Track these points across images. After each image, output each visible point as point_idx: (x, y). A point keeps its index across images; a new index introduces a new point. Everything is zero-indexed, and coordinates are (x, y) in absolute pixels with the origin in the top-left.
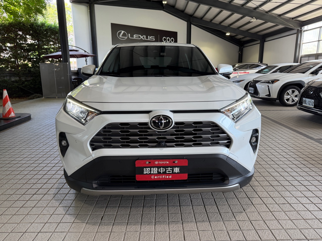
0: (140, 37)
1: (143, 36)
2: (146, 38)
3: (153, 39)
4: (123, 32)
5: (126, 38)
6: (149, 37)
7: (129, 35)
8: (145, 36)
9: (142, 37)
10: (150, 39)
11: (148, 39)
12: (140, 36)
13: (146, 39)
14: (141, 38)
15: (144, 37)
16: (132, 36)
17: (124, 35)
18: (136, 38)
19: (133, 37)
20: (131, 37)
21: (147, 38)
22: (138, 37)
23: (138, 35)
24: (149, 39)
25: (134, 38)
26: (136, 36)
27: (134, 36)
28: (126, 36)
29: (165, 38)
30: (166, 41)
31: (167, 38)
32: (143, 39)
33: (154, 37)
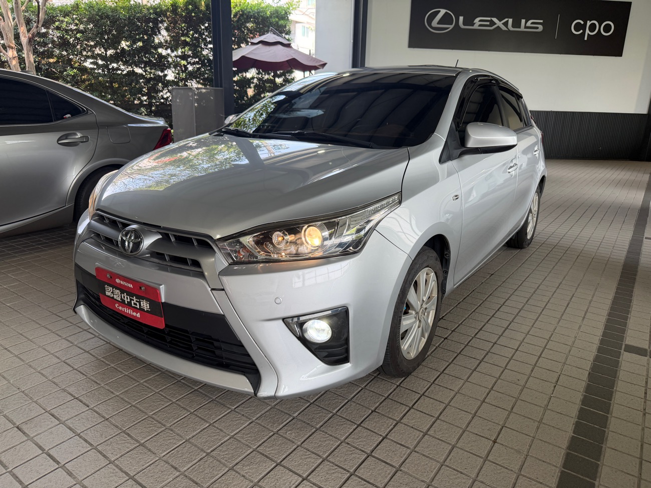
0: (493, 23)
1: (506, 20)
2: (513, 26)
4: (443, 12)
5: (451, 27)
6: (523, 21)
7: (461, 18)
8: (510, 21)
9: (499, 23)
10: (526, 27)
11: (520, 27)
12: (495, 20)
13: (511, 29)
14: (498, 27)
16: (469, 21)
17: (446, 19)
18: (480, 25)
19: (473, 24)
20: (464, 24)
21: (517, 24)
22: (488, 23)
23: (489, 19)
24: (522, 29)
25: (476, 27)
26: (480, 21)
27: (477, 20)
28: (452, 24)
29: (582, 23)
30: (581, 31)
31: (589, 23)
32: (504, 28)
33: (542, 21)
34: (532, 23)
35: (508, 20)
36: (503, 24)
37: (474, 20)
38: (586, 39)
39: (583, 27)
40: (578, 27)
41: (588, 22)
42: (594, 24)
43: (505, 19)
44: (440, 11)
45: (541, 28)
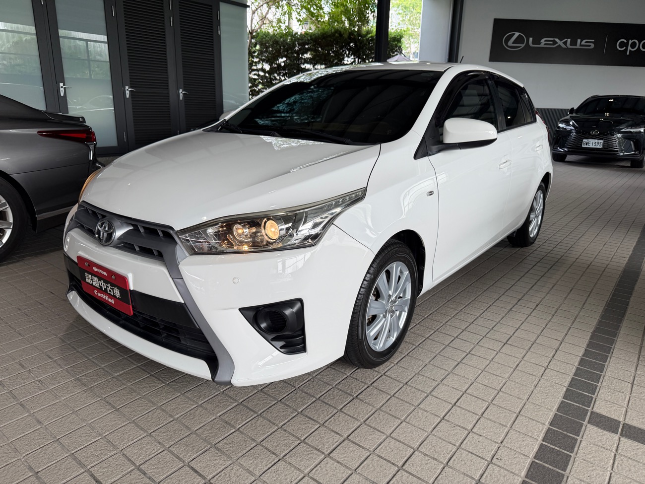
0: (555, 42)
1: (566, 40)
2: (571, 45)
3: (590, 46)
4: (517, 34)
5: (523, 46)
6: (579, 41)
7: (531, 39)
8: (569, 40)
9: (560, 42)
10: (581, 45)
11: (576, 46)
12: (557, 40)
13: (569, 46)
14: (559, 45)
15: (565, 43)
16: (537, 41)
17: (519, 40)
18: (545, 44)
19: (540, 44)
20: (533, 44)
21: (574, 43)
22: (552, 43)
23: (553, 39)
24: (578, 46)
25: (542, 45)
26: (546, 41)
27: (543, 41)
28: (523, 43)
29: (625, 41)
30: (625, 48)
31: (631, 42)
32: (564, 46)
33: (593, 41)
34: (586, 42)
35: (567, 41)
36: (563, 43)
37: (540, 41)
38: (628, 54)
39: (626, 45)
40: (621, 45)
41: (630, 40)
42: (635, 43)
43: (564, 39)
44: (514, 34)
45: (592, 45)
